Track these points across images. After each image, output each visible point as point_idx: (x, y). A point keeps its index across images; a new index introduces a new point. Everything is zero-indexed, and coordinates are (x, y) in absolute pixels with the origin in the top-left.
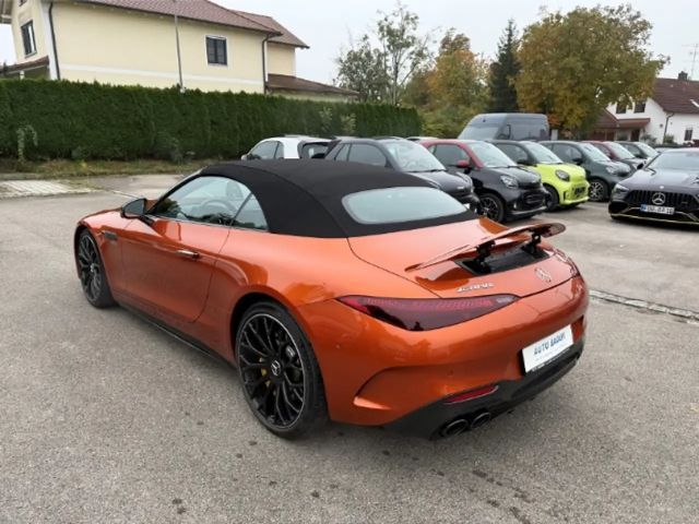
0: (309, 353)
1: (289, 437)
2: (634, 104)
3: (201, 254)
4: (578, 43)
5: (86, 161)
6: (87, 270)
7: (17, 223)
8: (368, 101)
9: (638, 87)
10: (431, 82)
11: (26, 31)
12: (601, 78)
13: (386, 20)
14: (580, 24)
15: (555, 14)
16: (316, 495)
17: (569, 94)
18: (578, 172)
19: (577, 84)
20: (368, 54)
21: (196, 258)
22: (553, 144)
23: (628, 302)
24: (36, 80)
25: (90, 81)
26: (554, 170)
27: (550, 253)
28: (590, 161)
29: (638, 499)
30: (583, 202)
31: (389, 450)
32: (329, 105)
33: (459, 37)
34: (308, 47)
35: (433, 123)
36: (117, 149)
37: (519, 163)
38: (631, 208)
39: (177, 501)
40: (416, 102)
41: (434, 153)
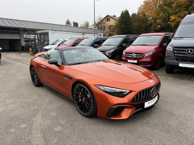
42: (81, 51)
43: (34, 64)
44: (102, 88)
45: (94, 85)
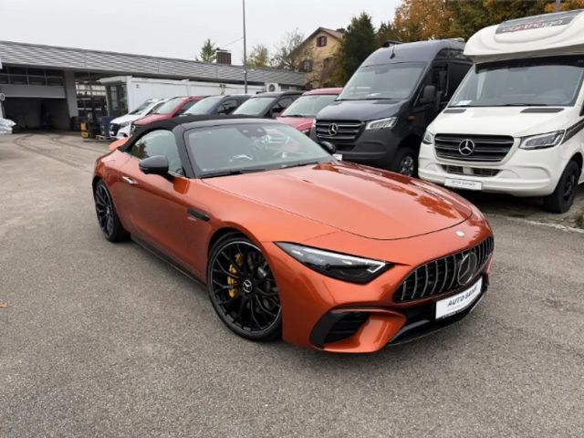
42: (245, 134)
43: (103, 172)
44: (297, 251)
45: (274, 242)
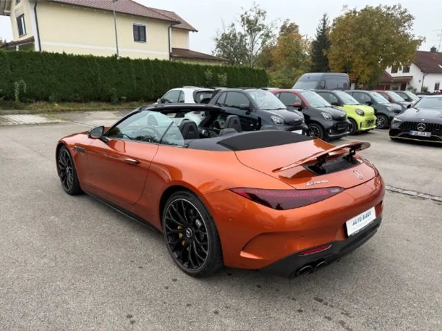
0: (212, 224)
1: (197, 276)
2: (402, 67)
3: (140, 161)
4: (368, 29)
5: (58, 102)
6: (64, 171)
7: (17, 142)
8: (234, 65)
9: (405, 56)
10: (274, 53)
11: (20, 20)
12: (382, 50)
13: (246, 13)
14: (369, 17)
15: (352, 10)
16: (216, 313)
17: (362, 61)
18: (369, 110)
19: (367, 54)
20: (234, 36)
21: (137, 164)
22: (353, 92)
23: (404, 192)
24: (27, 52)
25: (61, 52)
26: (354, 108)
27: (361, 162)
28: (376, 103)
29: (419, 316)
30: (372, 129)
31: (261, 285)
32: (210, 67)
33: (292, 24)
34: (197, 31)
35: (276, 79)
36: (78, 95)
37: (332, 104)
38: (404, 133)
39: (129, 316)
40: (265, 65)
41: (279, 98)
